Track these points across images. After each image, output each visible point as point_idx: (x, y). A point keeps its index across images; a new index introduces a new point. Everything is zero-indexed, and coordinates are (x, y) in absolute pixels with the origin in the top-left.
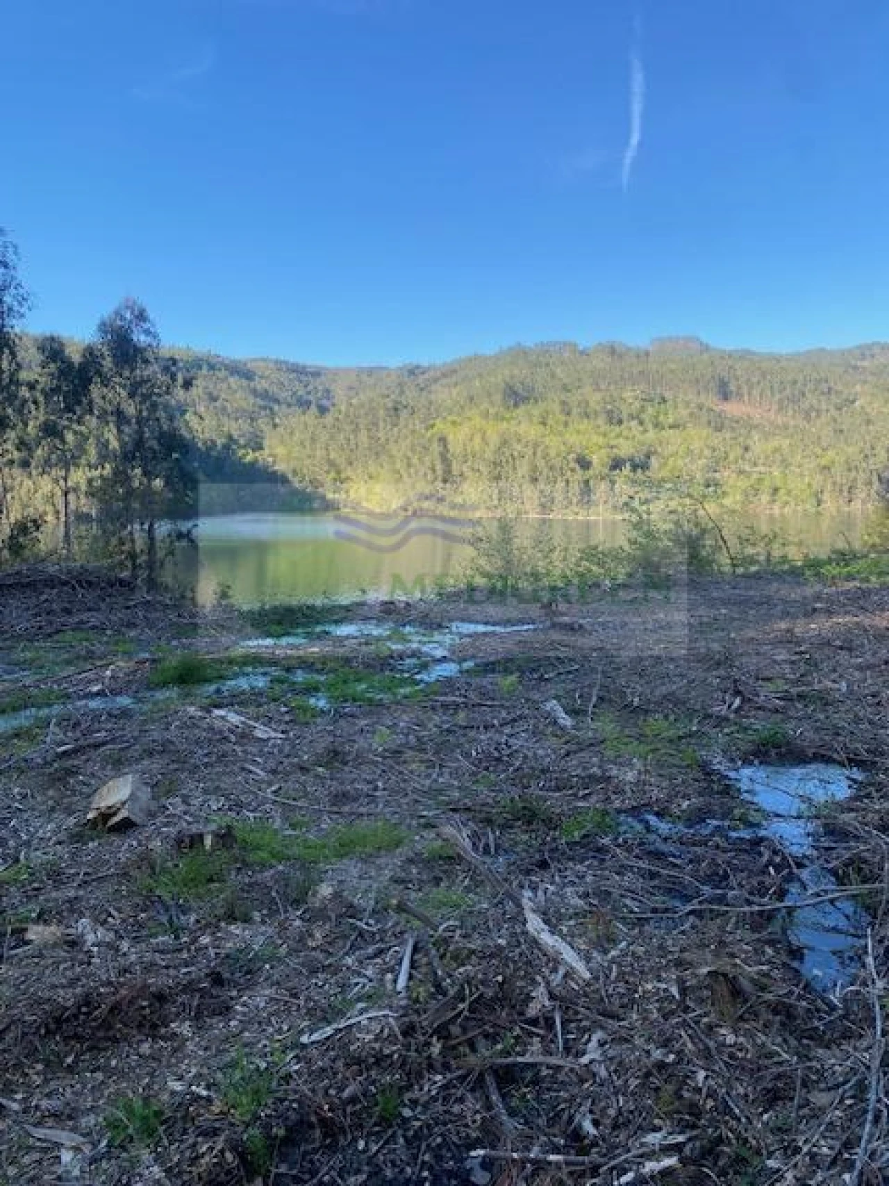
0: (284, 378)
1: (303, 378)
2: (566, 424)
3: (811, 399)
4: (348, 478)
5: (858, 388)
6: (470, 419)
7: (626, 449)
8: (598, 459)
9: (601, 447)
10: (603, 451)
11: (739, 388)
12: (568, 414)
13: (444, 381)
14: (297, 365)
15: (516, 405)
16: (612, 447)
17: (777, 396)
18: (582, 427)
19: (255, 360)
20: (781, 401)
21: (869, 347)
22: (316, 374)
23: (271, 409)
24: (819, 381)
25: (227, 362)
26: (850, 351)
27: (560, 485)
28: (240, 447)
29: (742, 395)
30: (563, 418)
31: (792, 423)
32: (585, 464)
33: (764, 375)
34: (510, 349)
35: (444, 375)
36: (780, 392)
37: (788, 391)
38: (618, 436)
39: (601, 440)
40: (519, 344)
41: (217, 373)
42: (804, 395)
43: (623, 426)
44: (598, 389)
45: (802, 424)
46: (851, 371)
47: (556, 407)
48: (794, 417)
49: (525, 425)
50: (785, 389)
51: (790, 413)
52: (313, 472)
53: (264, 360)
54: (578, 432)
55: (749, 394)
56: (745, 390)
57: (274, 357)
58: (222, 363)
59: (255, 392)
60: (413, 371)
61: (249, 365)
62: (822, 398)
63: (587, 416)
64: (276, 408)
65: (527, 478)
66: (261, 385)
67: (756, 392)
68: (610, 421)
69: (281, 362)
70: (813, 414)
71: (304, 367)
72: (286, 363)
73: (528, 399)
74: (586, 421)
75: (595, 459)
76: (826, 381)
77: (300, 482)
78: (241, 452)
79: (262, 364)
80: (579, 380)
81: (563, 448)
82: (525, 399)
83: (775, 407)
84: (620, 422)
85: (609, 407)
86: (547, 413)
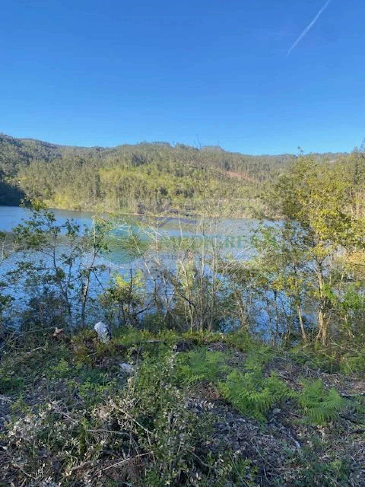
0: (39, 148)
1: (47, 148)
2: (159, 175)
3: (262, 173)
4: (54, 193)
5: (280, 169)
6: (115, 169)
7: (183, 187)
8: (170, 190)
9: (172, 186)
10: (173, 187)
11: (233, 166)
12: (161, 170)
13: (111, 154)
14: (46, 143)
15: (138, 165)
16: (178, 186)
17: (248, 170)
18: (166, 177)
19: (25, 139)
20: (250, 172)
21: (285, 155)
22: (55, 147)
23: (28, 161)
24: (265, 166)
25: (10, 138)
26: (278, 157)
27: (148, 200)
28: (6, 176)
29: (234, 169)
30: (158, 172)
31: (254, 181)
32: (164, 192)
33: (244, 161)
34: (142, 143)
35: (111, 152)
36: (250, 168)
37: (253, 169)
38: (181, 182)
39: (172, 183)
40: (145, 141)
41: (3, 142)
42: (259, 170)
43: (183, 178)
44: (175, 161)
45: (257, 181)
46: (278, 163)
47: (156, 167)
48: (255, 179)
49: (140, 174)
50: (252, 167)
51: (253, 177)
52: (38, 189)
53: (31, 140)
54: (164, 178)
55: (237, 168)
56: (236, 167)
57: (35, 138)
58: (7, 139)
59: (21, 153)
60: (98, 149)
61: (22, 141)
62: (266, 172)
63: (168, 171)
64: (30, 159)
65: (134, 196)
66: (24, 149)
67: (240, 168)
68: (178, 175)
69: (38, 141)
70: (262, 179)
71: (49, 144)
72: (41, 142)
73: (143, 163)
74: (168, 174)
75: (169, 191)
76: (268, 166)
77: (30, 193)
78: (6, 178)
79: (29, 141)
80: (168, 157)
81: (155, 184)
82: (142, 163)
83: (247, 174)
84: (182, 176)
85: (178, 169)
86: (151, 169)
